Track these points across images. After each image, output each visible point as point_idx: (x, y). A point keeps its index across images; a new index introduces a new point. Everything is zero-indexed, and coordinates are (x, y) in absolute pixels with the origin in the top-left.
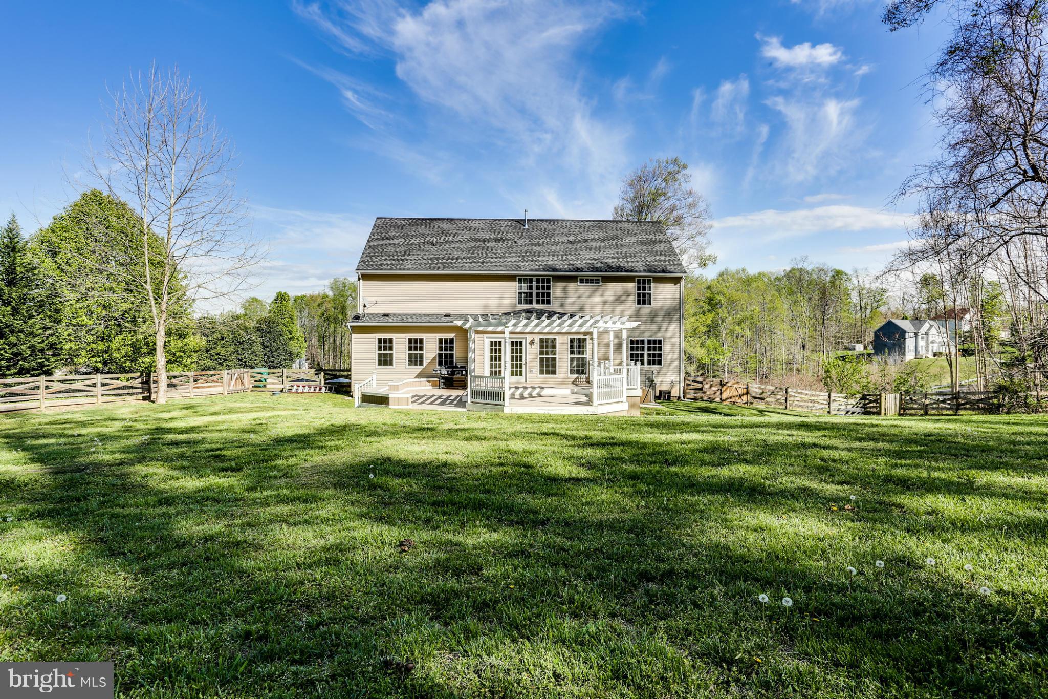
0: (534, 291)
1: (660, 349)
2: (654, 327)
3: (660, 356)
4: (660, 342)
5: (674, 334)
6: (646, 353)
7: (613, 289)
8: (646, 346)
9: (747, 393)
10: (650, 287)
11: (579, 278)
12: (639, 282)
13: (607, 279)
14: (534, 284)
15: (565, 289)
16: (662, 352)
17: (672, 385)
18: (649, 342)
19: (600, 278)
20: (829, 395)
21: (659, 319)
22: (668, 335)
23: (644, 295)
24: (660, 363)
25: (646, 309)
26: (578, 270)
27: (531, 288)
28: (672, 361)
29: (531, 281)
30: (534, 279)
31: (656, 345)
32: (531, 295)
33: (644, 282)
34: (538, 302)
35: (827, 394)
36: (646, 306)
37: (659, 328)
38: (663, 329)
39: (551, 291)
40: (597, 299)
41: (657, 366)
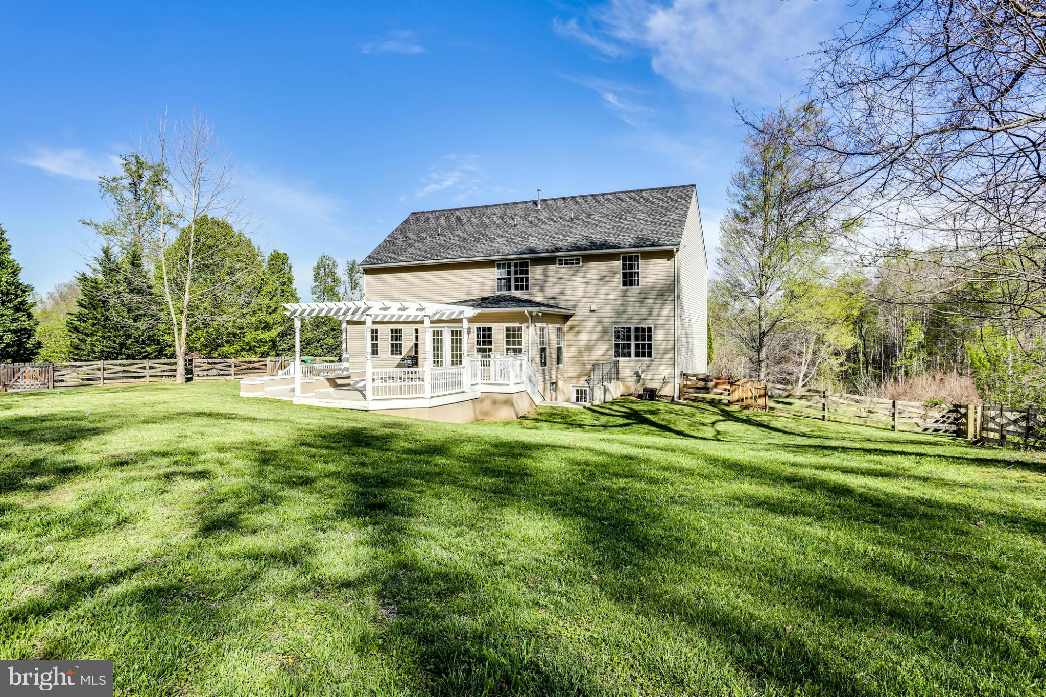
0: (513, 277)
1: (650, 338)
2: (644, 311)
3: (650, 346)
4: (649, 329)
5: (668, 319)
6: (633, 343)
7: (595, 269)
8: (633, 334)
9: (765, 395)
10: (638, 264)
11: (558, 259)
12: (624, 260)
13: (588, 259)
14: (513, 268)
15: (545, 272)
16: (652, 342)
17: (665, 381)
18: (637, 329)
19: (581, 258)
20: (894, 402)
21: (650, 301)
22: (661, 320)
23: (631, 275)
24: (650, 355)
25: (634, 290)
26: (558, 250)
27: (509, 273)
28: (666, 352)
29: (509, 266)
30: (513, 263)
31: (645, 334)
32: (509, 280)
33: (631, 259)
34: (516, 288)
35: (891, 402)
36: (634, 287)
37: (650, 312)
38: (655, 313)
39: (529, 276)
40: (578, 280)
41: (646, 359)
